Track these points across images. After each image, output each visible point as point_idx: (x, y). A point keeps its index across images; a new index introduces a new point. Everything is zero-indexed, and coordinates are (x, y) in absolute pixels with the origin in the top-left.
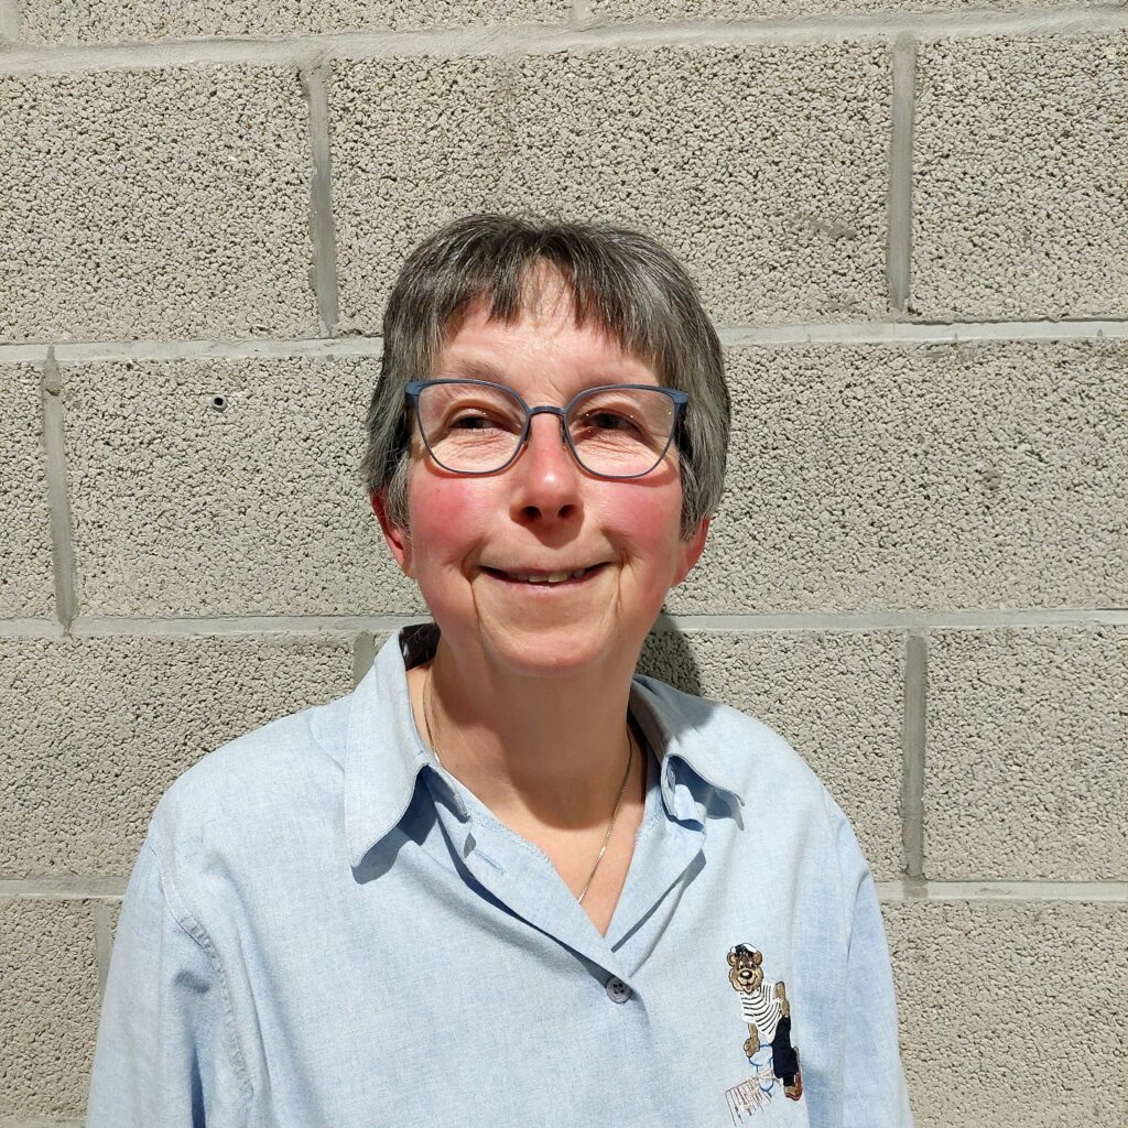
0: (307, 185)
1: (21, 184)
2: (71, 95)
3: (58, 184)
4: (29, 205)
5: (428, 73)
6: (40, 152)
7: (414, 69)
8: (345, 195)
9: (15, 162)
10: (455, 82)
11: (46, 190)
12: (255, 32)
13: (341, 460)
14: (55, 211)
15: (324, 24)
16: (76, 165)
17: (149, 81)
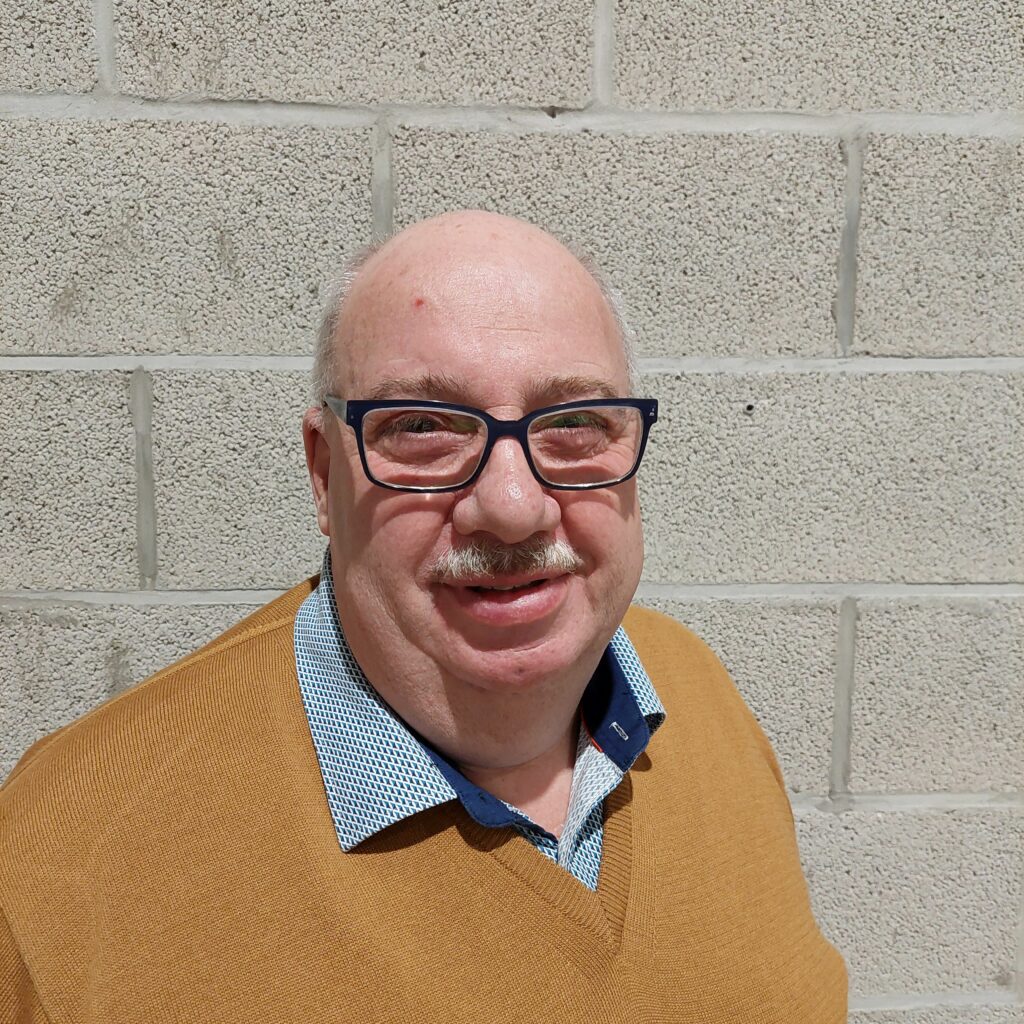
0: (839, 233)
1: (602, 225)
2: (651, 152)
3: (633, 226)
4: (606, 242)
5: (945, 148)
6: (620, 198)
7: (934, 144)
8: (869, 242)
9: (599, 206)
10: (965, 156)
11: (622, 230)
12: (807, 108)
13: (843, 457)
14: (627, 248)
15: (864, 104)
16: (649, 211)
17: (718, 144)
